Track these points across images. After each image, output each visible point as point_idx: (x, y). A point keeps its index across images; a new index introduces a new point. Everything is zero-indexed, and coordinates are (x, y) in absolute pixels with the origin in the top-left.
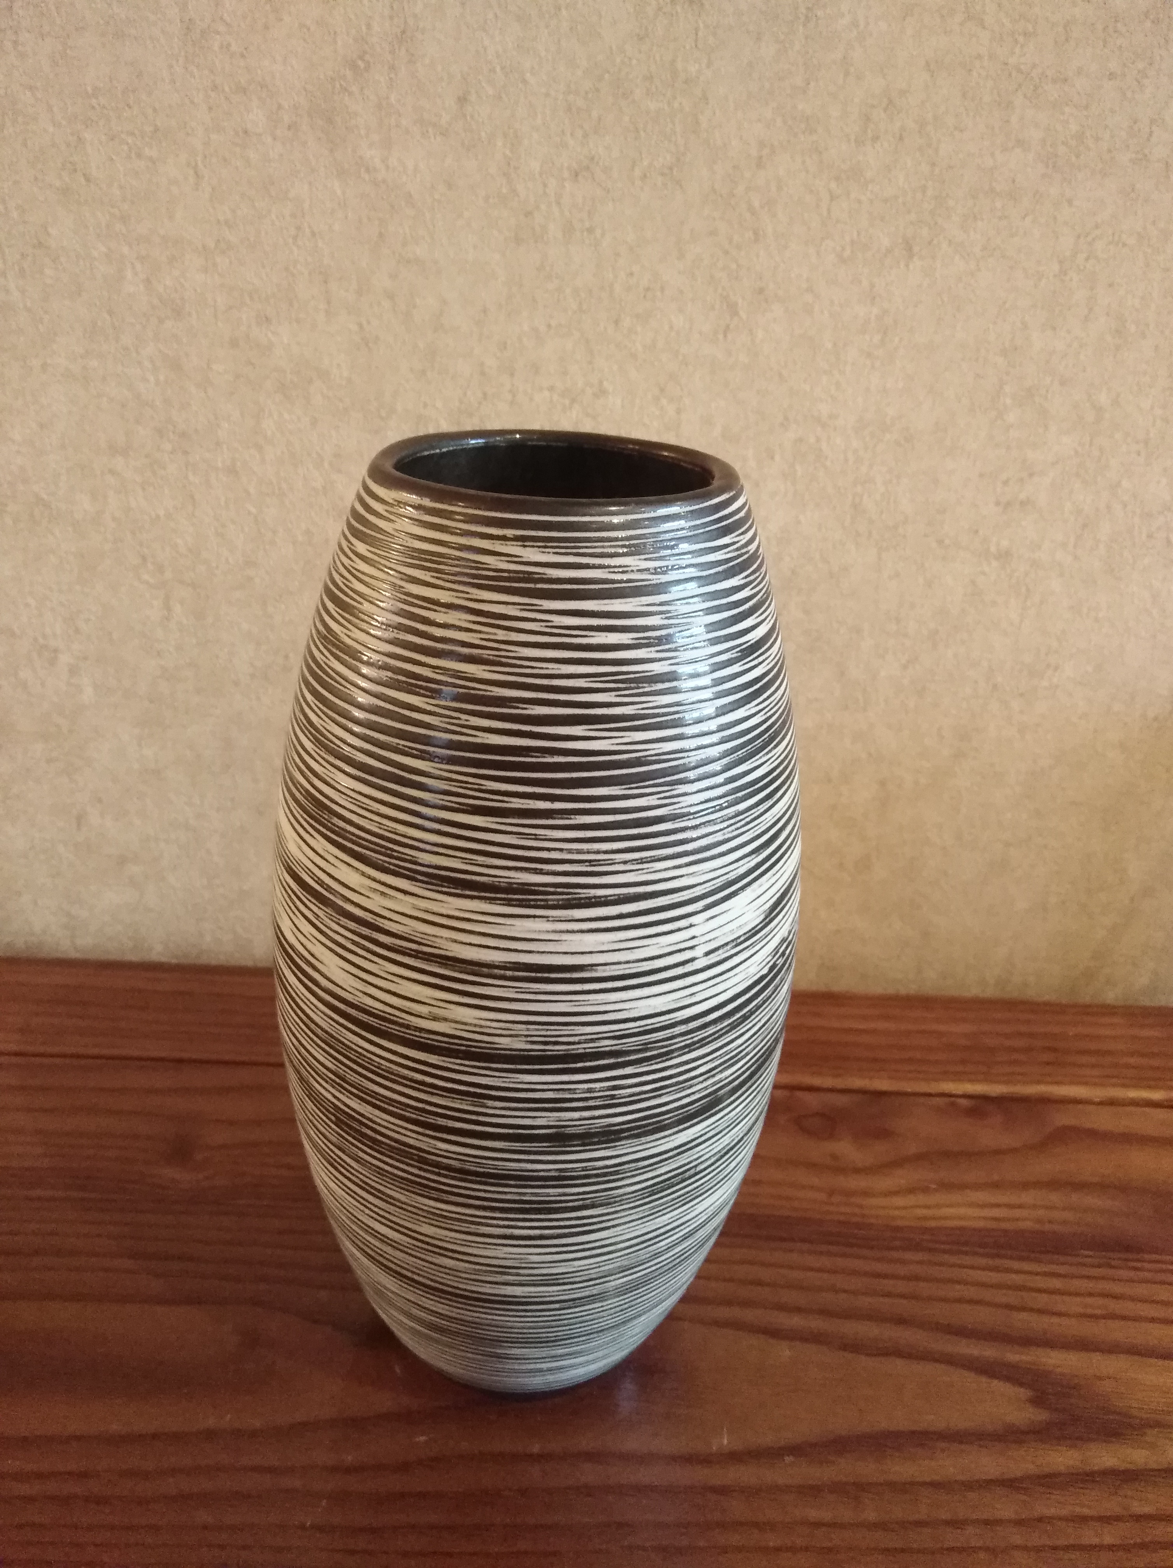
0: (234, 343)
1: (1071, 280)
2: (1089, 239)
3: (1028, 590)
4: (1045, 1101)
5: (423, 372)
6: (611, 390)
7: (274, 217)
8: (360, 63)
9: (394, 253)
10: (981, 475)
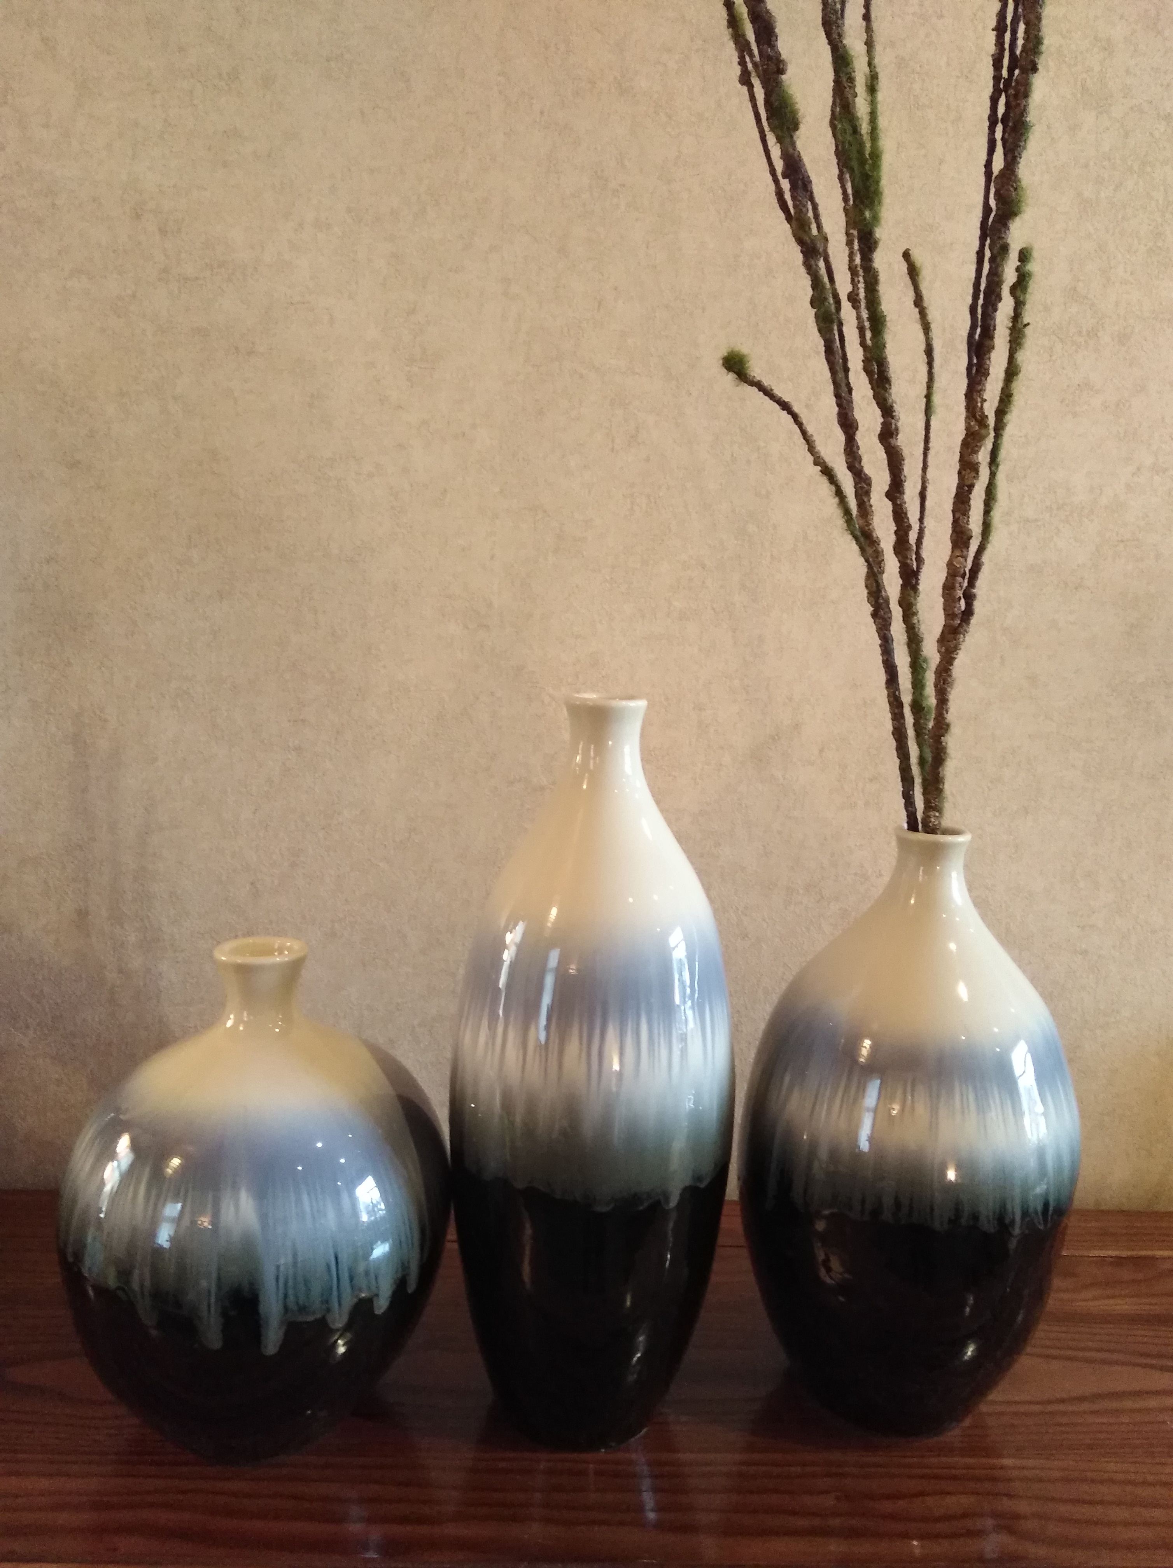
3: (1098, 970)
4: (1153, 1258)
10: (1068, 913)
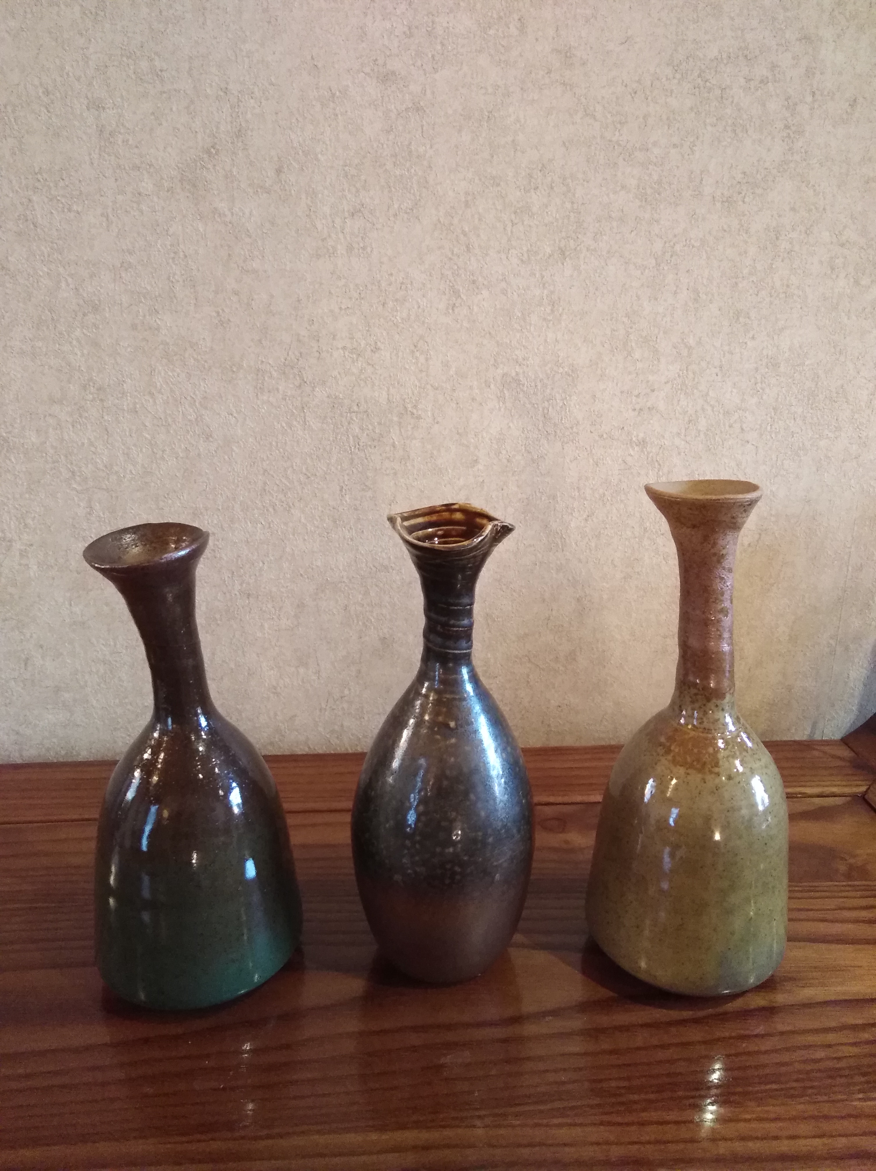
0: (134, 327)
1: (664, 269)
2: (672, 244)
5: (260, 341)
6: (382, 348)
7: (159, 246)
8: (212, 150)
9: (238, 266)
